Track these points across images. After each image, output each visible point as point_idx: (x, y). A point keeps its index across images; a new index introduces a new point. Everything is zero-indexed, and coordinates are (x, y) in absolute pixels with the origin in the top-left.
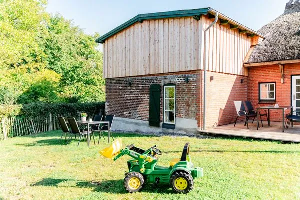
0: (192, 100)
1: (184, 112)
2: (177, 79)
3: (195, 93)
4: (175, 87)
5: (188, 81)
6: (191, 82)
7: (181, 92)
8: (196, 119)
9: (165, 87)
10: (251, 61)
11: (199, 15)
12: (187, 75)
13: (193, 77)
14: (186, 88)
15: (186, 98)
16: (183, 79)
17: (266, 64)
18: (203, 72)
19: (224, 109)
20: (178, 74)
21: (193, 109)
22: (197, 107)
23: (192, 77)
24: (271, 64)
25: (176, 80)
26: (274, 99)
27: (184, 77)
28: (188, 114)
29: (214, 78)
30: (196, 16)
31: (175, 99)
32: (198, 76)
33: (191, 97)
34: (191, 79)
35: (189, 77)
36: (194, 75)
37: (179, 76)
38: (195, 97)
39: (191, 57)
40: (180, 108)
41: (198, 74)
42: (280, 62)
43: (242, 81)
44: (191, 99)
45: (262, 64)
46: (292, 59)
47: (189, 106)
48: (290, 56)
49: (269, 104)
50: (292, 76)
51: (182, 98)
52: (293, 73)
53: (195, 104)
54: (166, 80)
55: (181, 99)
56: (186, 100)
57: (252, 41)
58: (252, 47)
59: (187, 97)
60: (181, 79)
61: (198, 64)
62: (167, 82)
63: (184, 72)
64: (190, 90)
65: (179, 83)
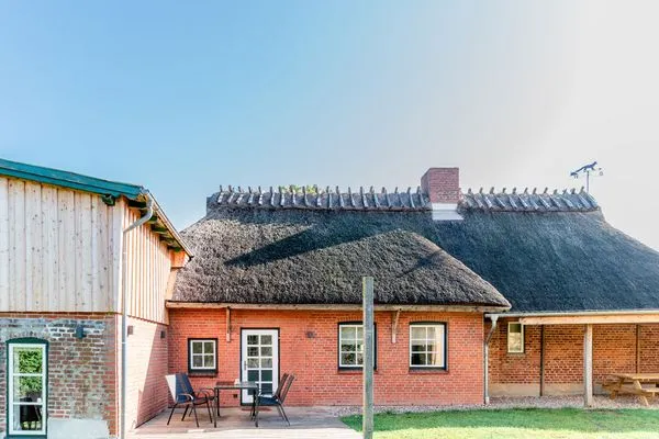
0: (94, 377)
1: (72, 403)
2: (49, 328)
3: (100, 361)
4: (44, 346)
5: (81, 335)
6: (91, 336)
7: (61, 358)
8: (105, 418)
9: (11, 346)
10: (177, 298)
11: (116, 195)
12: (79, 322)
13: (96, 326)
14: (79, 349)
15: (76, 372)
16: (66, 329)
17: (206, 306)
18: (120, 317)
19: (142, 390)
20: (54, 317)
21: (95, 397)
22: (106, 391)
23: (93, 327)
24: (216, 306)
25: (48, 331)
26: (214, 368)
27: (72, 326)
28: (83, 409)
29: (135, 330)
30: (108, 195)
31: (44, 375)
32: (109, 325)
33: (91, 369)
34: (91, 331)
35: (85, 326)
36: (97, 323)
37: (55, 322)
38: (100, 370)
39: (91, 283)
40: (61, 395)
41: (109, 320)
42: (230, 305)
43: (163, 336)
44: (90, 375)
45: (199, 306)
46: (247, 303)
47: (86, 390)
48: (242, 296)
49: (207, 377)
50: (242, 329)
51: (66, 372)
52: (244, 326)
53: (100, 385)
54: (14, 330)
55: (62, 373)
56: (77, 376)
57: (173, 259)
58: (173, 269)
59: (80, 369)
60: (63, 328)
61: (110, 301)
62: (17, 332)
63: (71, 313)
64: (87, 355)
65: (57, 338)
